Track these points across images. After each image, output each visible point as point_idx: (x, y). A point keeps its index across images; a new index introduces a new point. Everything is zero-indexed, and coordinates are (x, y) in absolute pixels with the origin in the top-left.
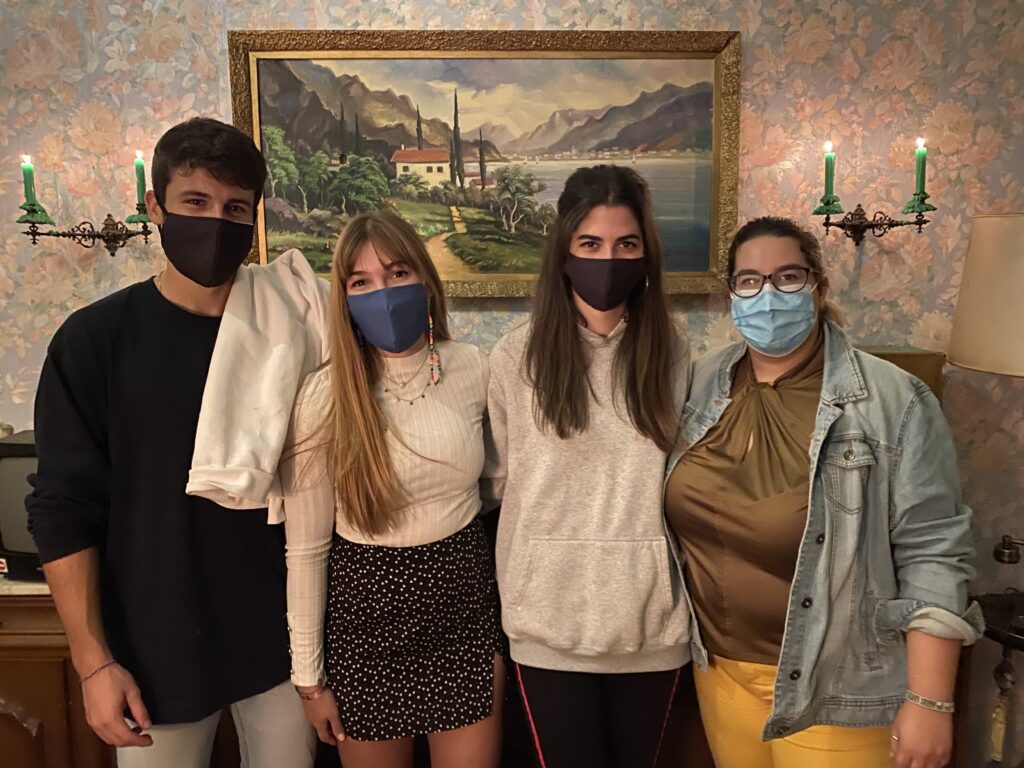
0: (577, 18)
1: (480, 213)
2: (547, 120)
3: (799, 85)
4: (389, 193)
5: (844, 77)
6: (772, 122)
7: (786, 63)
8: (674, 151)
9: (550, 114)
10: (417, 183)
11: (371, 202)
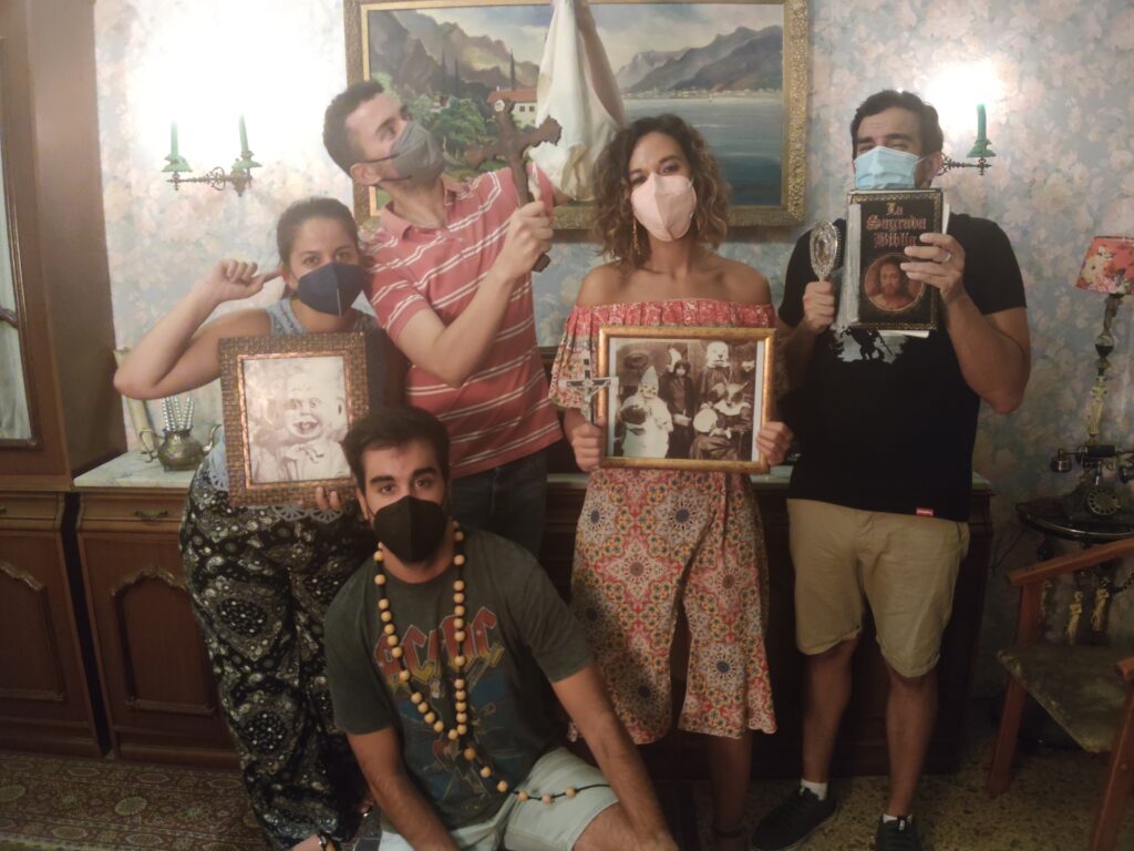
2: (631, 60)
3: (862, 30)
5: (903, 25)
6: (838, 64)
8: (747, 90)
9: (633, 55)
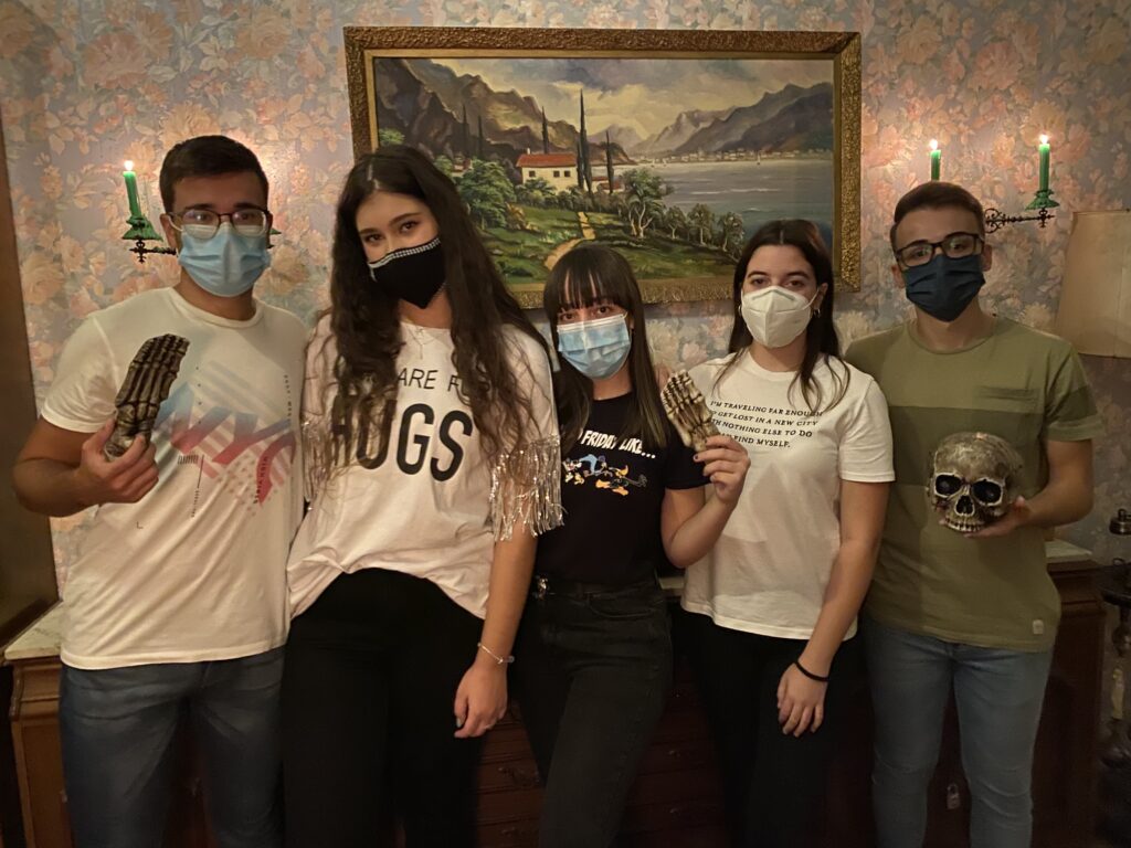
0: (699, 17)
1: (608, 218)
2: (673, 122)
3: (909, 86)
4: (515, 200)
5: (950, 78)
6: (886, 122)
7: (898, 63)
8: (796, 152)
9: (676, 117)
10: (544, 188)
11: (496, 209)
